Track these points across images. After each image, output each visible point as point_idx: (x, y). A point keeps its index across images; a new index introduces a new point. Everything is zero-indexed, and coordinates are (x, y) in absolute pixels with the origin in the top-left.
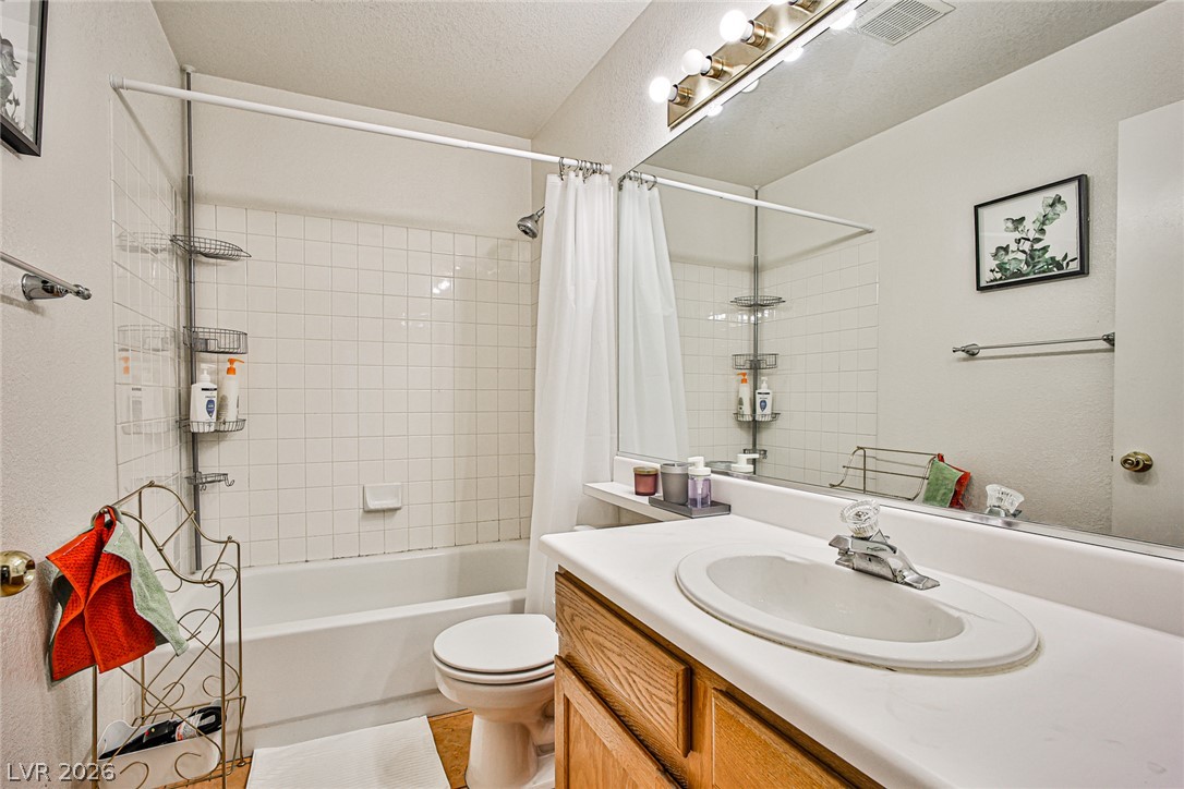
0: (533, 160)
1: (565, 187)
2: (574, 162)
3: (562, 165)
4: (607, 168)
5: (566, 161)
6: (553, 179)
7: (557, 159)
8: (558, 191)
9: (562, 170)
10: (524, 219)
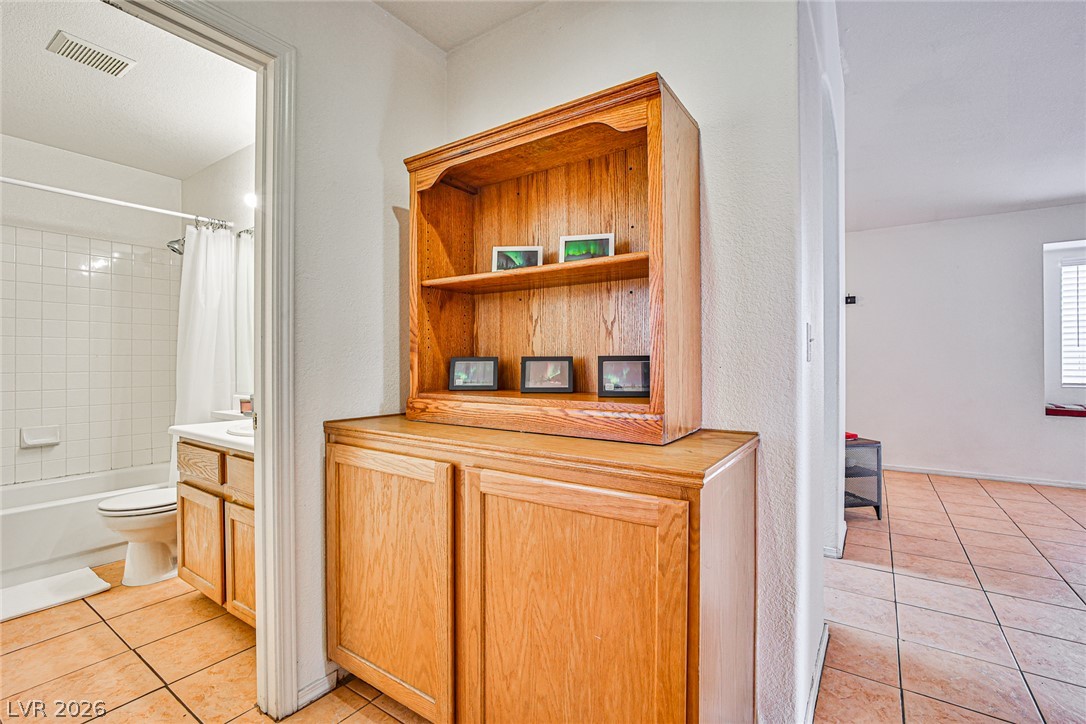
0: (183, 218)
1: (199, 234)
2: (206, 220)
3: (197, 222)
4: (230, 224)
5: (200, 218)
6: (191, 229)
7: (194, 217)
8: (194, 236)
9: (197, 224)
10: (171, 242)
